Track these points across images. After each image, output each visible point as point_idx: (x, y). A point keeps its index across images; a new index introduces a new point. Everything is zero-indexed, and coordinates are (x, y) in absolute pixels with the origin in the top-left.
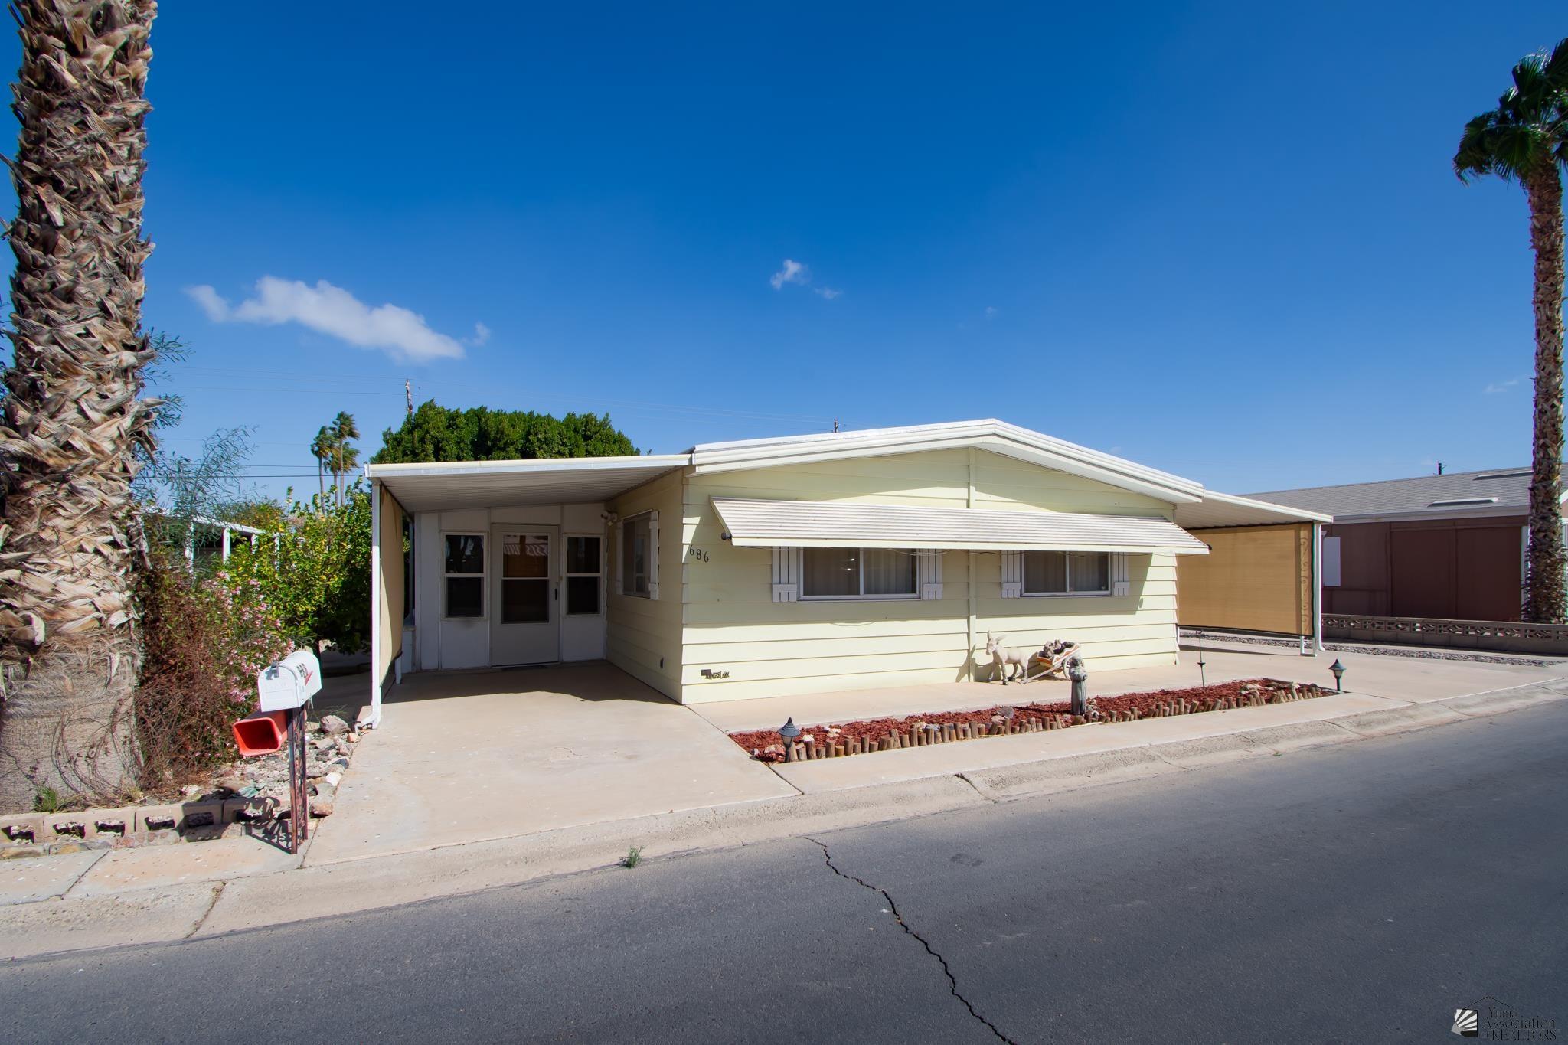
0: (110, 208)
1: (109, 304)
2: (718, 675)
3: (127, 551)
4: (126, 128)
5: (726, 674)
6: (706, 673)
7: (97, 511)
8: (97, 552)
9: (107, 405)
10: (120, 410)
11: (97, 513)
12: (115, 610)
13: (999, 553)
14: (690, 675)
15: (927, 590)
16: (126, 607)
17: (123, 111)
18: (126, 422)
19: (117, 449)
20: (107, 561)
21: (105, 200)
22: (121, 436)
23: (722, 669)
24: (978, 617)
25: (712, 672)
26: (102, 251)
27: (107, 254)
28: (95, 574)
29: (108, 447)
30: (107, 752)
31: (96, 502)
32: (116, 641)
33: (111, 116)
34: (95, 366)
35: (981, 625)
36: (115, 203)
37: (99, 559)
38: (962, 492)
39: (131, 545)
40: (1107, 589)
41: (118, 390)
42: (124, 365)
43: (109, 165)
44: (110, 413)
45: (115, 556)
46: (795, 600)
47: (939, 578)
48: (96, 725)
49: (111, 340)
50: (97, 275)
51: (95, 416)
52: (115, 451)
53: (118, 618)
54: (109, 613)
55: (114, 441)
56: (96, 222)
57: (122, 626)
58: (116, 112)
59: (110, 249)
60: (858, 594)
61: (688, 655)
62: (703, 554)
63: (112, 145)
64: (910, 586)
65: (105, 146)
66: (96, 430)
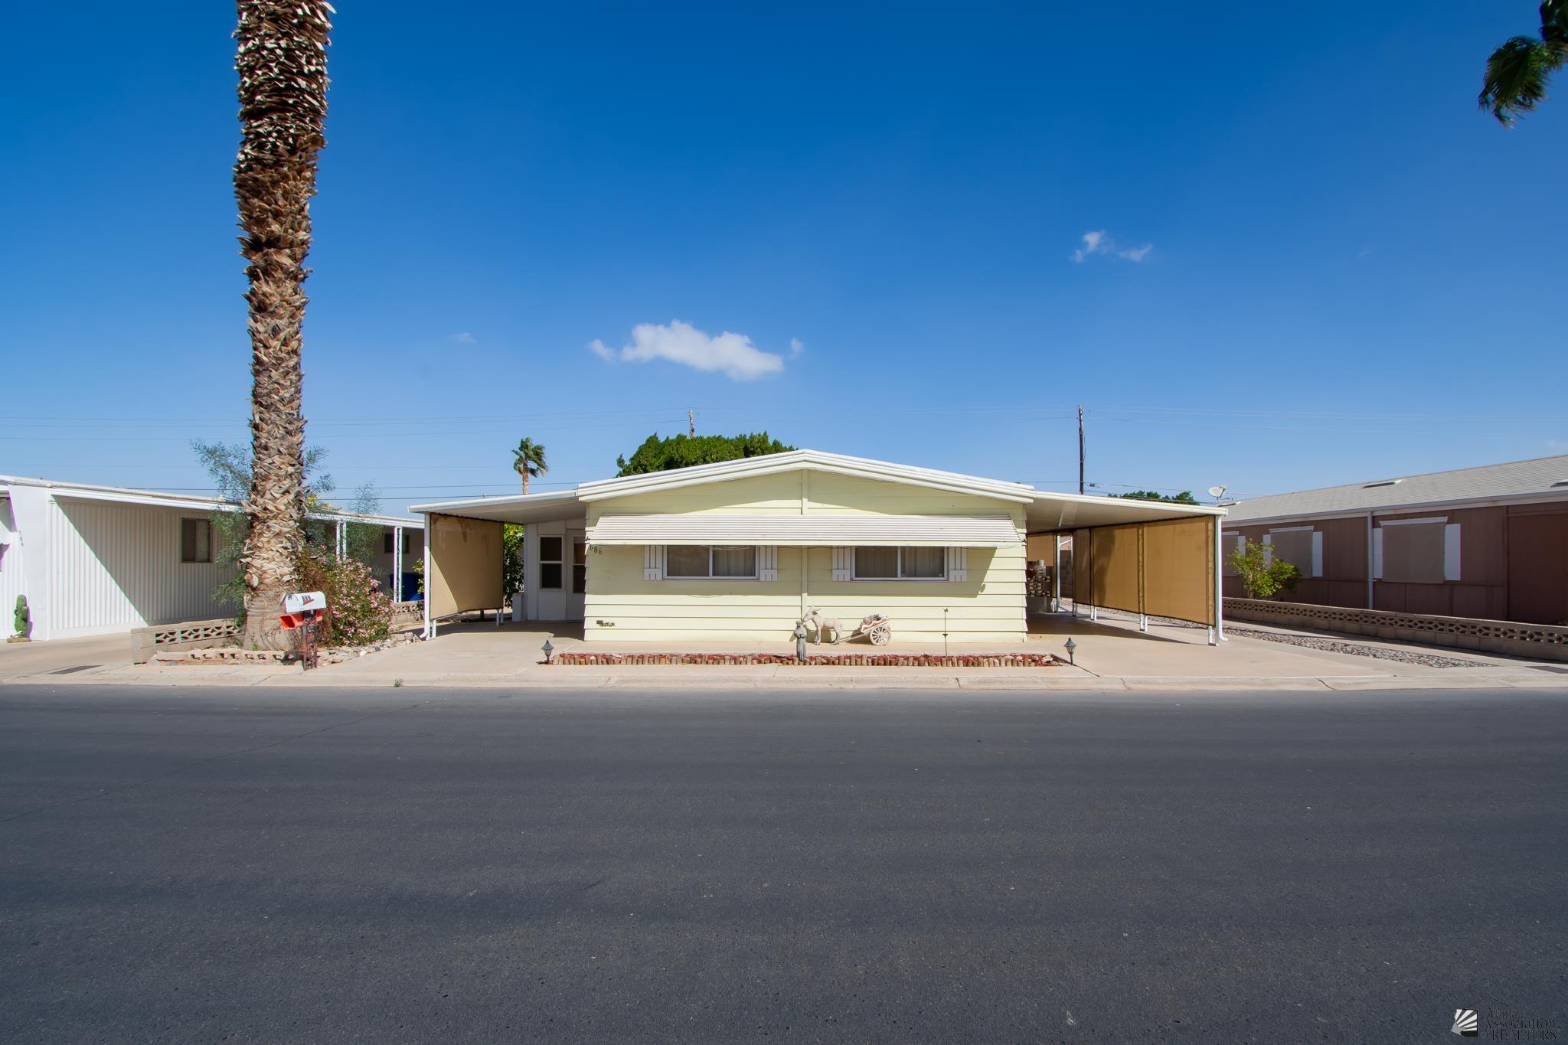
0: (282, 408)
1: (281, 449)
2: (607, 624)
3: (291, 550)
4: (288, 373)
5: (613, 624)
6: (600, 623)
7: (278, 534)
8: (278, 551)
9: (282, 491)
10: (288, 491)
11: (278, 535)
12: (286, 575)
13: (831, 548)
14: (589, 623)
15: (763, 574)
16: (291, 573)
17: (287, 366)
18: (291, 497)
19: (287, 508)
20: (281, 554)
21: (280, 406)
22: (289, 502)
23: (610, 621)
24: (809, 595)
25: (604, 622)
26: (278, 428)
27: (281, 428)
28: (277, 559)
29: (283, 508)
30: (280, 633)
31: (277, 531)
32: (285, 588)
33: (281, 370)
34: (277, 475)
35: (811, 601)
36: (285, 406)
37: (278, 554)
38: (796, 503)
39: (293, 548)
40: (943, 576)
41: (287, 483)
42: (289, 473)
43: (281, 391)
44: (284, 493)
45: (285, 552)
46: (661, 579)
47: (775, 566)
48: (276, 621)
49: (283, 463)
50: (276, 438)
51: (277, 495)
52: (286, 509)
53: (286, 578)
54: (282, 576)
55: (285, 505)
56: (276, 416)
57: (288, 581)
58: (283, 368)
59: (282, 426)
60: (708, 576)
61: (588, 611)
62: (598, 549)
63: (282, 382)
64: (750, 571)
65: (278, 384)
66: (278, 501)
